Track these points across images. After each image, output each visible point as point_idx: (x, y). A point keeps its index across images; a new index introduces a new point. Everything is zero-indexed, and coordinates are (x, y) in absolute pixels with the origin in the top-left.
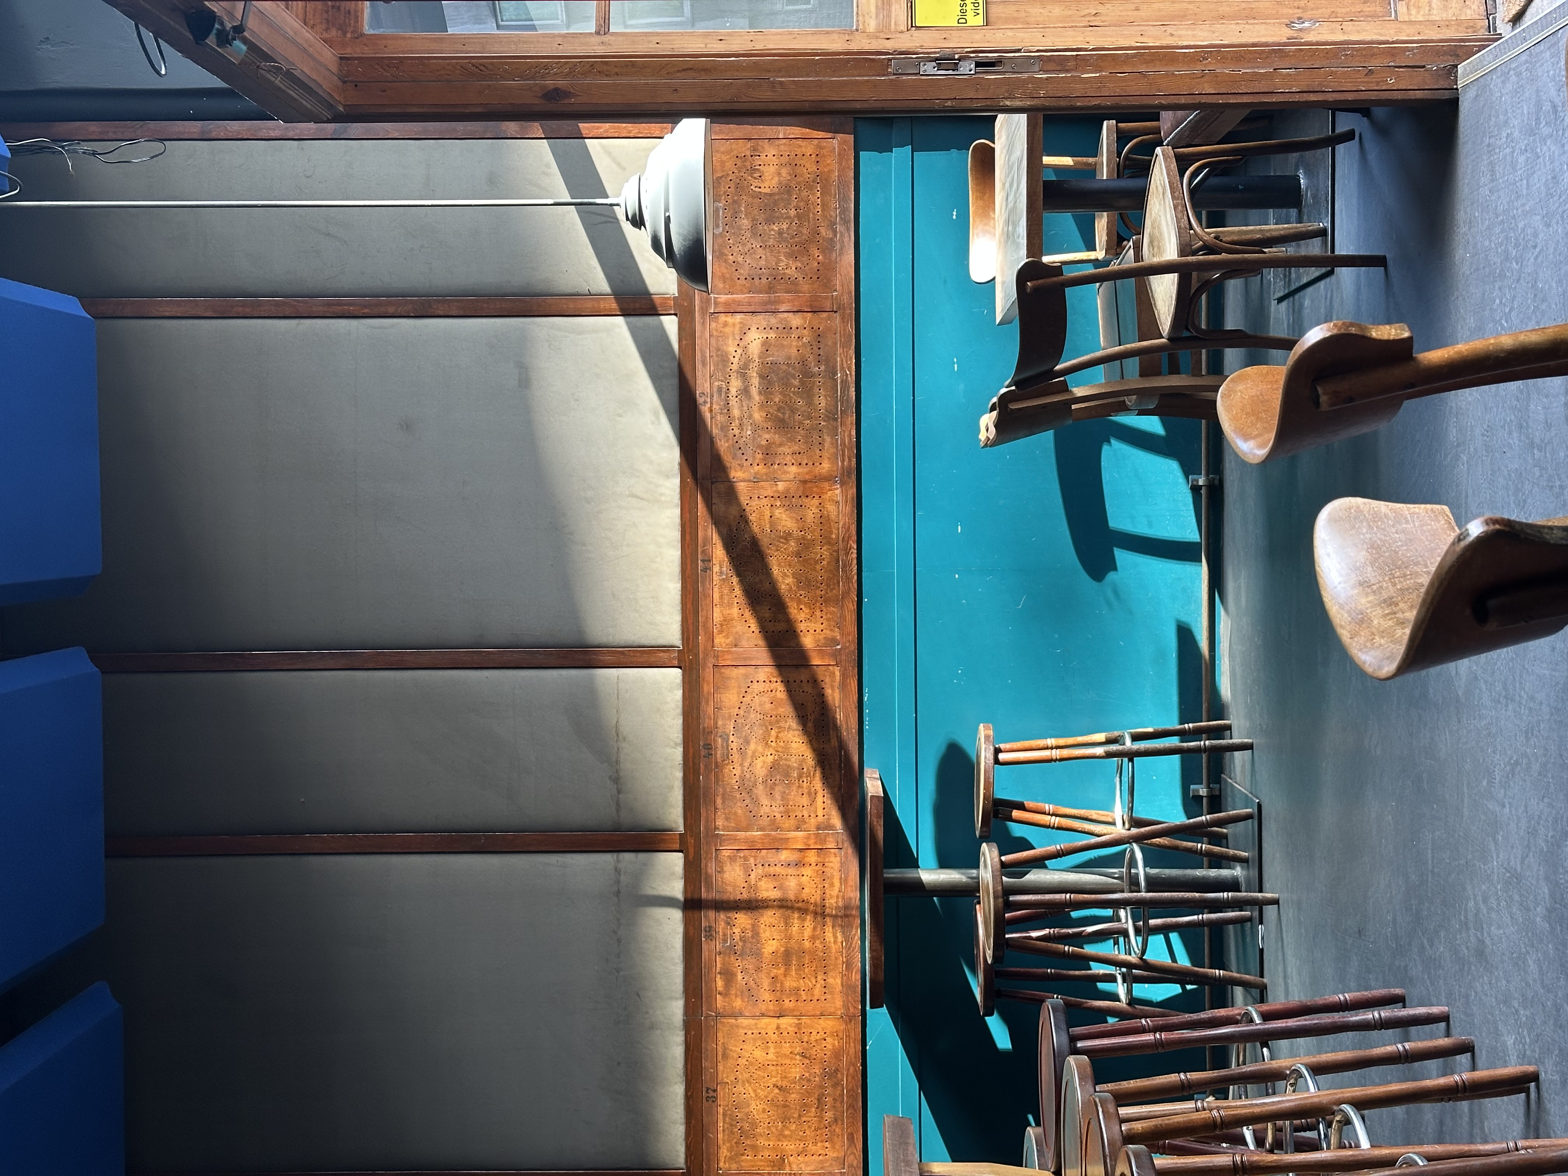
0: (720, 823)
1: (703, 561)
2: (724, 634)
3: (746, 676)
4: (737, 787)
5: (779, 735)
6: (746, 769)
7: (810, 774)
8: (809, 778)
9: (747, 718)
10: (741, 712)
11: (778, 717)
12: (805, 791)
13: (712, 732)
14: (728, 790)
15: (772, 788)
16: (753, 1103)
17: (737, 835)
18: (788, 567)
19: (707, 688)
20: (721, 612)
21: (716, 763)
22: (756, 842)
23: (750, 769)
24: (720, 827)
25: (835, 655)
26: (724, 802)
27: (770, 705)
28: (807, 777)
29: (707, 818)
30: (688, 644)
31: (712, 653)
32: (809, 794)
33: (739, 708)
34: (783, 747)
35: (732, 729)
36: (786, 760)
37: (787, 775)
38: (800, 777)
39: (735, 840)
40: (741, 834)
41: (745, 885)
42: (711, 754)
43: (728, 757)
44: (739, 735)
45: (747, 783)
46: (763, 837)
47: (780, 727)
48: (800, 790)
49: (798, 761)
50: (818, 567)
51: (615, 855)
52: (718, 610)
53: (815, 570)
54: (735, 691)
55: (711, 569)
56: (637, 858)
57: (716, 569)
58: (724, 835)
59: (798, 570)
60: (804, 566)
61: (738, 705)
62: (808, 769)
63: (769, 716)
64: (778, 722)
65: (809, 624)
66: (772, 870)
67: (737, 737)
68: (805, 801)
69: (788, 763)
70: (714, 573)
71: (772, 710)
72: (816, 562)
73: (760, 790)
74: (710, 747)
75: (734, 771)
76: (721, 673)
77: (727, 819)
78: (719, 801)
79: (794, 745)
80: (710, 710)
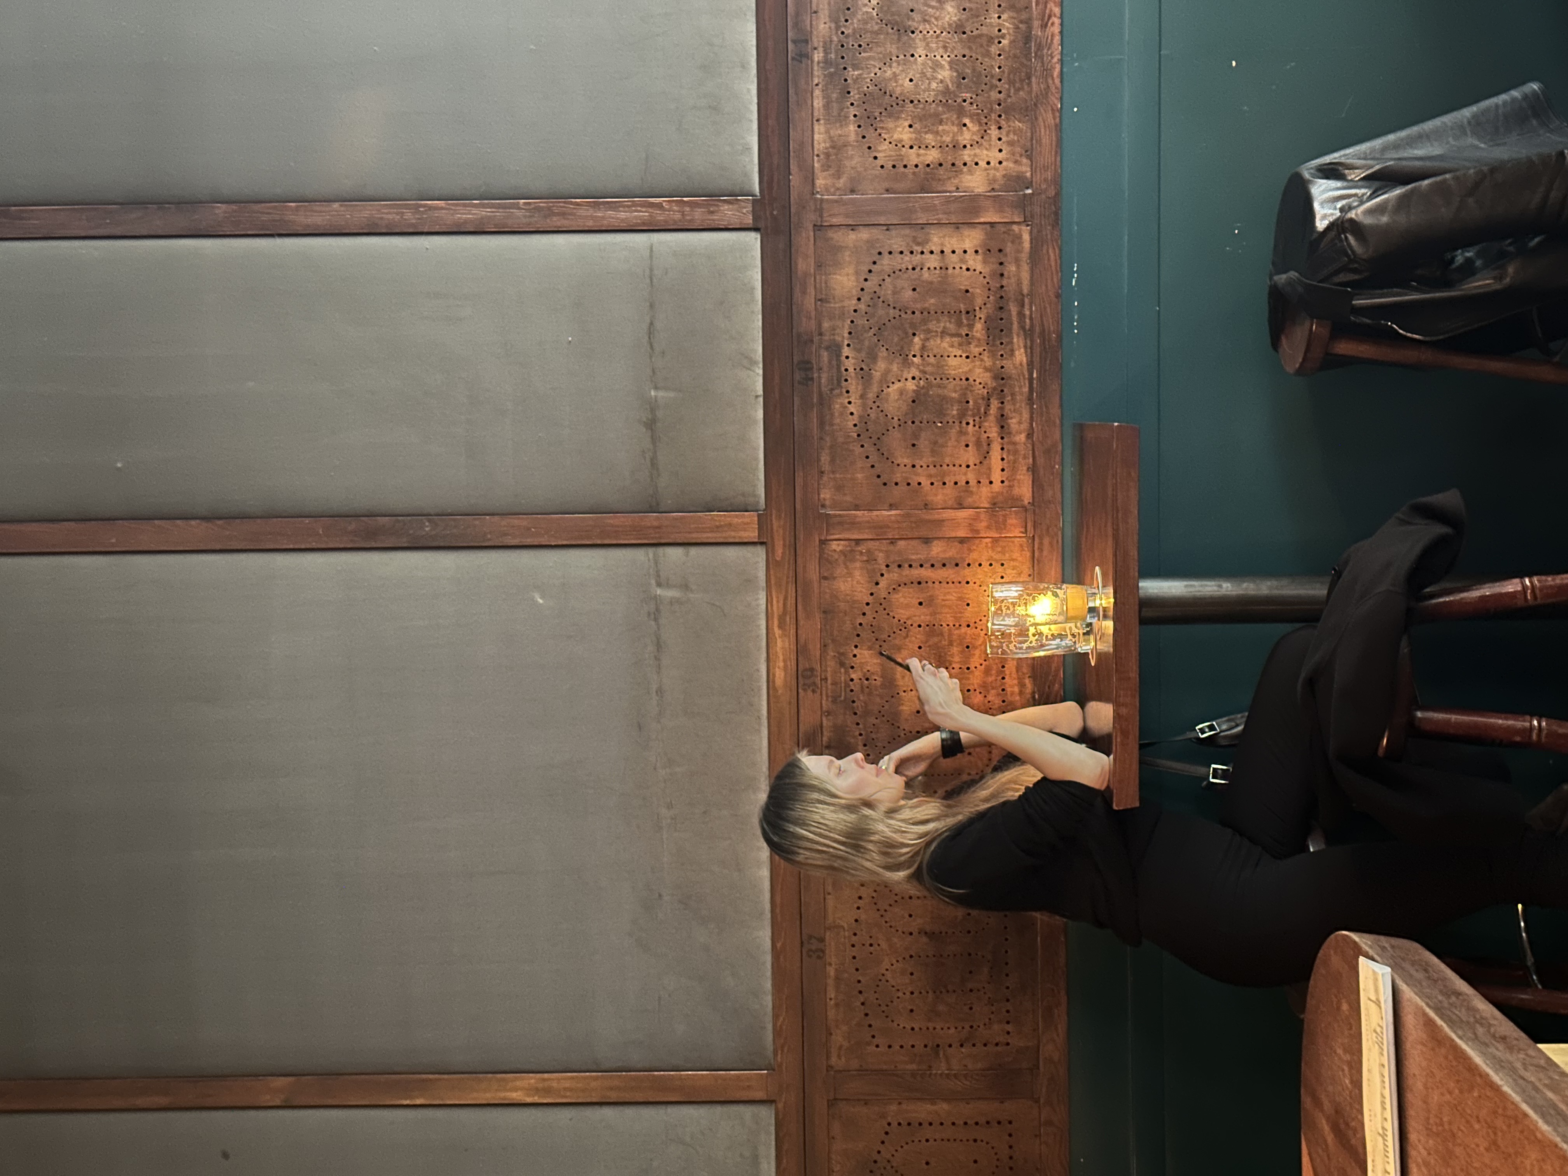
0: (826, 495)
1: (794, 42)
2: (831, 171)
3: (870, 243)
4: (855, 435)
5: (927, 344)
6: (870, 403)
7: (979, 410)
8: (977, 419)
9: (873, 315)
10: (862, 307)
11: (925, 313)
12: (971, 440)
13: (812, 341)
14: (841, 440)
15: (916, 436)
16: (886, 960)
17: (856, 516)
18: (941, 51)
19: (804, 265)
20: (827, 132)
21: (820, 394)
22: (889, 527)
23: (877, 404)
24: (827, 503)
25: (1023, 204)
26: (833, 461)
27: (911, 292)
28: (974, 415)
29: (805, 486)
30: (770, 187)
31: (812, 203)
32: (978, 443)
33: (859, 299)
34: (933, 365)
35: (846, 335)
36: (939, 386)
37: (941, 413)
38: (962, 414)
39: (854, 524)
40: (861, 515)
41: (870, 599)
42: (812, 379)
43: (839, 382)
44: (858, 347)
45: (871, 427)
46: (899, 518)
47: (929, 331)
48: (963, 438)
49: (958, 388)
50: (994, 49)
51: (651, 551)
52: (822, 129)
53: (988, 54)
54: (851, 270)
55: (807, 56)
56: (687, 555)
57: (818, 56)
58: (835, 516)
59: (960, 57)
60: (970, 48)
61: (855, 292)
62: (975, 402)
63: (909, 312)
64: (925, 321)
65: (977, 151)
66: (917, 573)
67: (855, 349)
68: (970, 456)
69: (940, 391)
70: (815, 64)
71: (915, 301)
72: (991, 40)
73: (895, 441)
74: (809, 366)
75: (852, 408)
76: (827, 240)
77: (839, 488)
78: (825, 458)
79: (952, 362)
80: (809, 303)
